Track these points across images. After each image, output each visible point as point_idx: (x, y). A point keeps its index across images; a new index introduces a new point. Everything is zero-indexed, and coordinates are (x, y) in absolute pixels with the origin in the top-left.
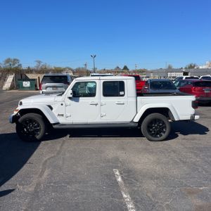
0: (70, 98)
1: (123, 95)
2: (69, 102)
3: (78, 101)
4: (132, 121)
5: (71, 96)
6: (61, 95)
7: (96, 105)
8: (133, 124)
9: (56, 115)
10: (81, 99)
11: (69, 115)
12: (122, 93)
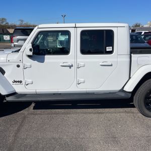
0: (29, 56)
1: (111, 52)
2: (29, 62)
3: (42, 61)
4: (122, 90)
5: (31, 53)
6: (18, 51)
7: (70, 67)
8: (123, 95)
9: (11, 82)
10: (48, 58)
11: (29, 81)
12: (109, 49)
